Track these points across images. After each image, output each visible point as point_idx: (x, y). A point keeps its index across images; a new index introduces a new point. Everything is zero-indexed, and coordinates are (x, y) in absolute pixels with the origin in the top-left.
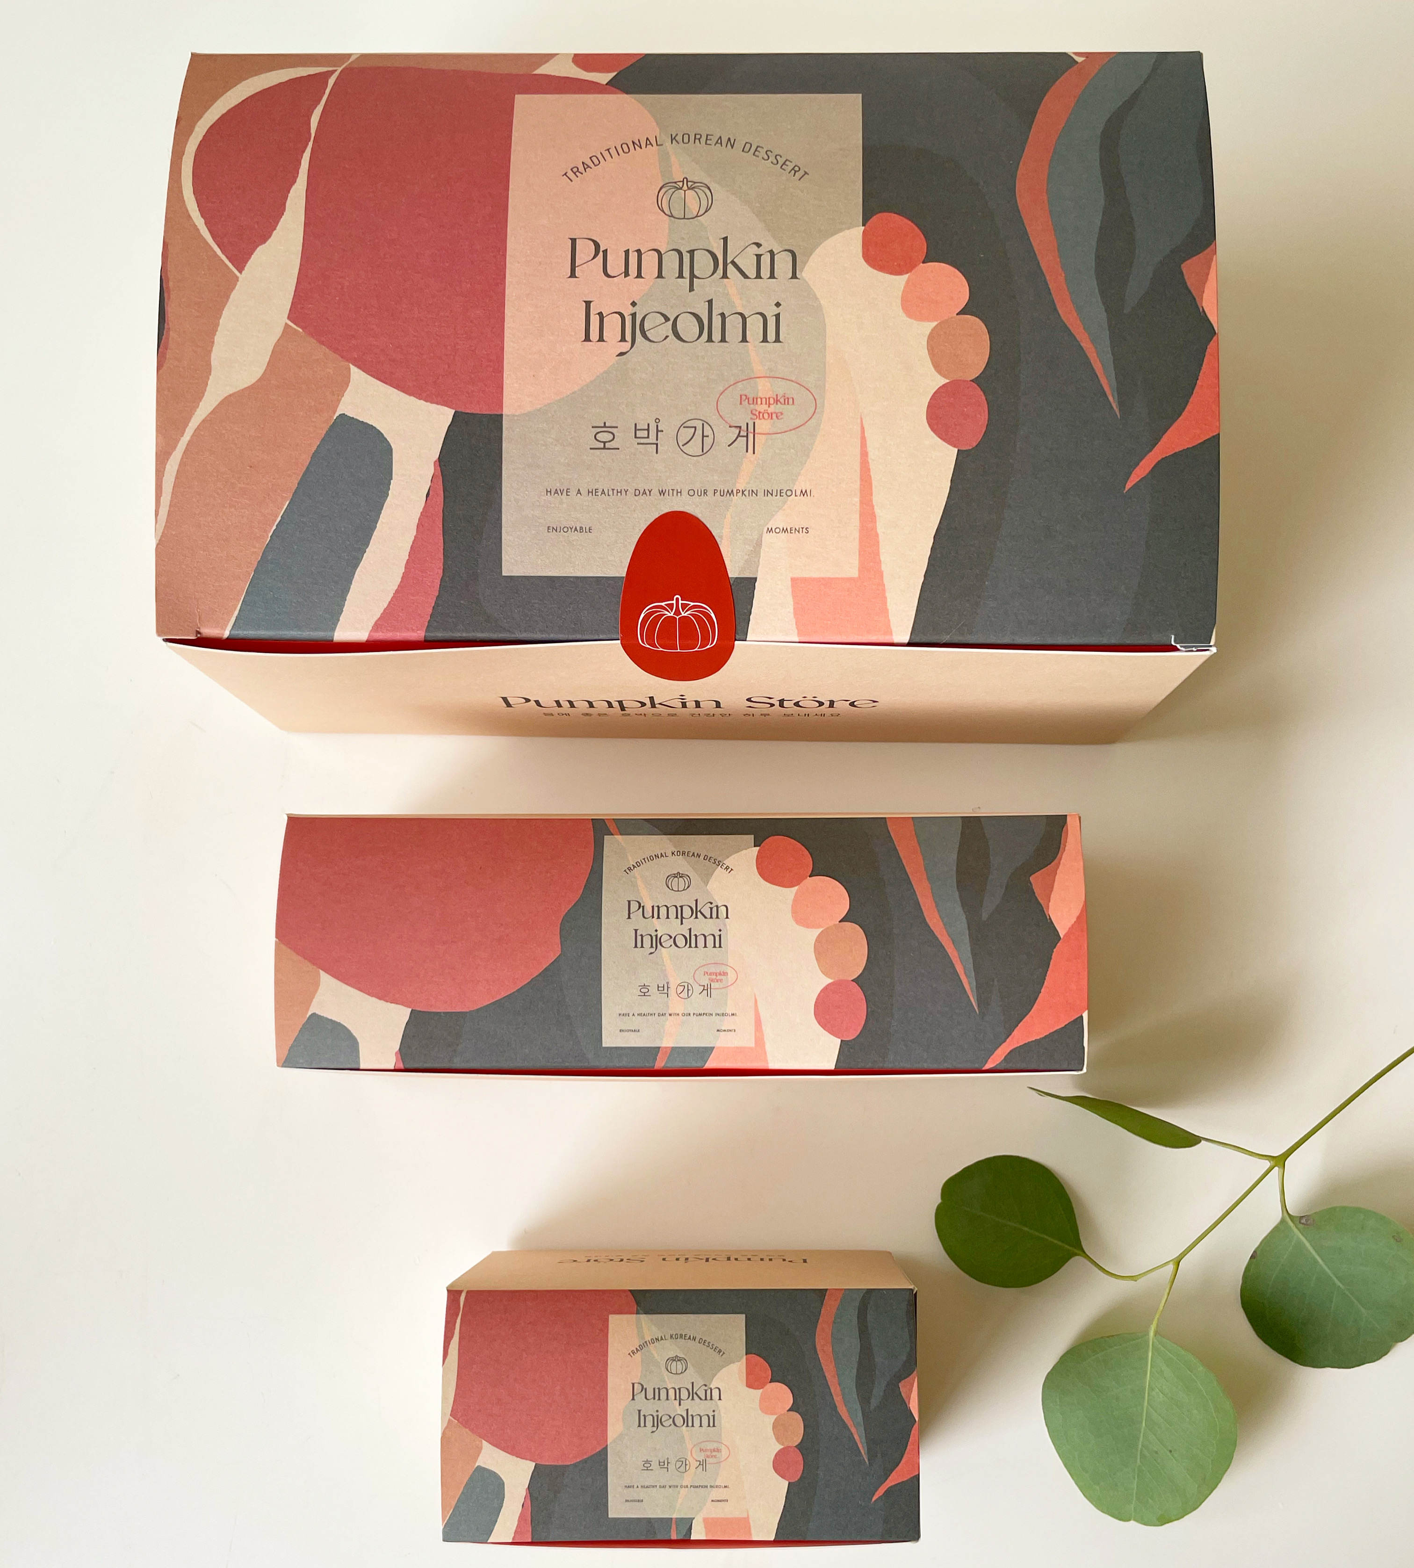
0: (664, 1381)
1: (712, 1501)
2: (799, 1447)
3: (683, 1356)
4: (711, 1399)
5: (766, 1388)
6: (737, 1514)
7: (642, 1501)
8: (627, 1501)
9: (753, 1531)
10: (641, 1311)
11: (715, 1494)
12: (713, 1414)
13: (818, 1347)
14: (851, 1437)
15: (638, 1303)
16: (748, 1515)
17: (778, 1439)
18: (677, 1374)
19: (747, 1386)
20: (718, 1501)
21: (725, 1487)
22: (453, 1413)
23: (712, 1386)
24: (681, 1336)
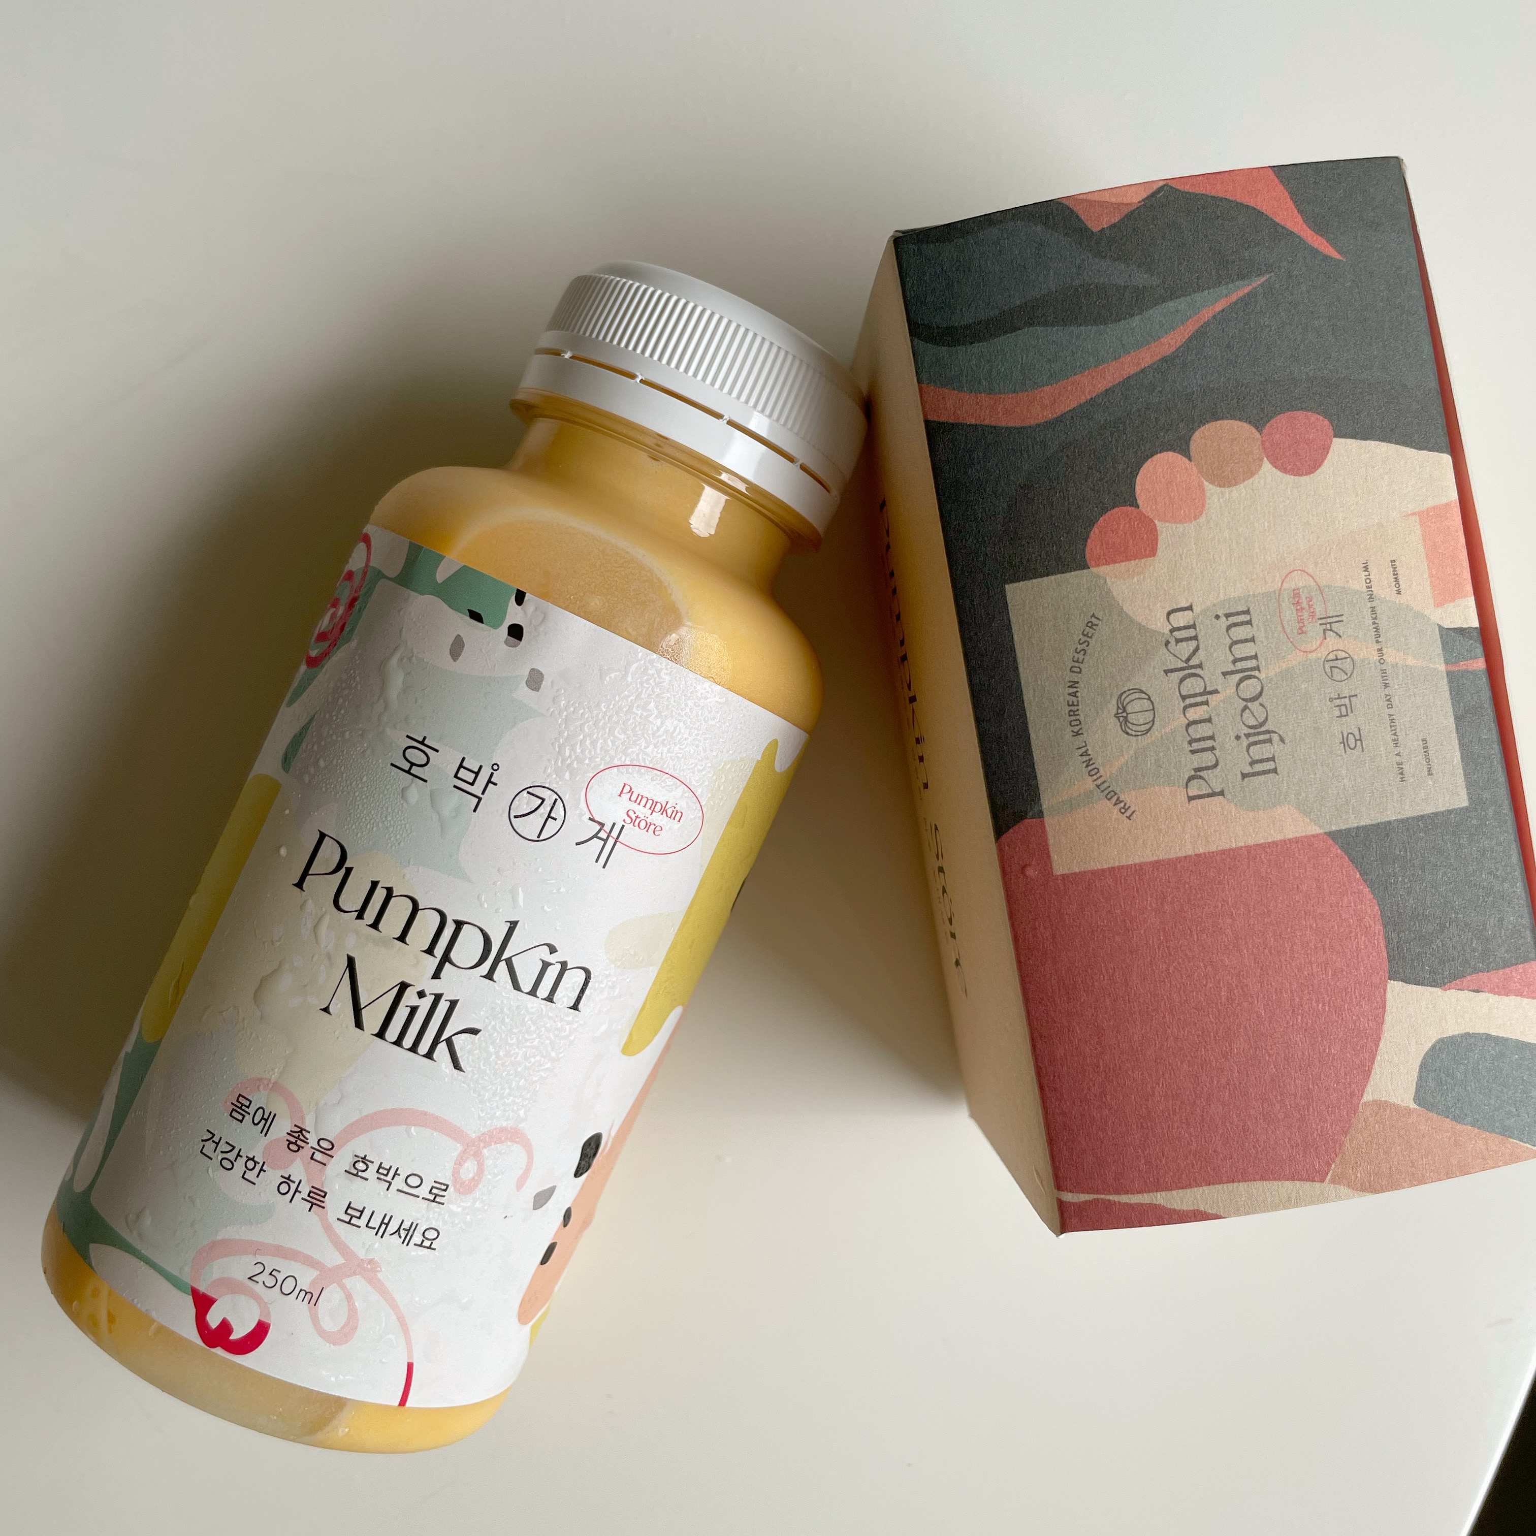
0: (1173, 732)
1: (1399, 592)
2: (1259, 424)
3: (1114, 702)
4: (1194, 626)
5: (1150, 514)
6: (1415, 537)
7: (1424, 740)
8: (1430, 773)
9: (1444, 501)
10: (1036, 809)
11: (1383, 589)
12: (1223, 619)
13: (1049, 415)
14: (1222, 318)
15: (1020, 817)
16: (1414, 514)
17: (1251, 473)
18: (1153, 709)
19: (1154, 555)
20: (1396, 579)
21: (1366, 569)
22: (1316, 1175)
23: (1166, 631)
24: (1073, 713)
